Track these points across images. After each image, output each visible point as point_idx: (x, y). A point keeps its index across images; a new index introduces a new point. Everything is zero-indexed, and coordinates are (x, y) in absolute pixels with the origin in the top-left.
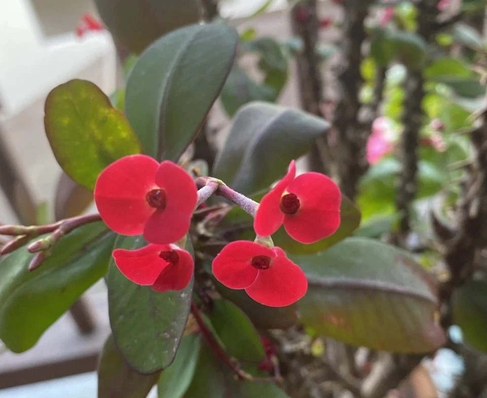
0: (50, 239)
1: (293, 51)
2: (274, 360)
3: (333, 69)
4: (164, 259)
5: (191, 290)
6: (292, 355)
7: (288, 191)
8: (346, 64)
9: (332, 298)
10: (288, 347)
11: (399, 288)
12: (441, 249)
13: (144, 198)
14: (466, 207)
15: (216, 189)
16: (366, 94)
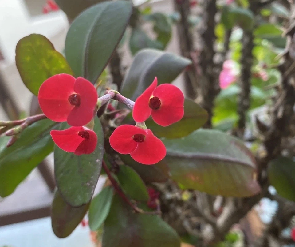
0: (19, 128)
1: (174, 21)
2: (157, 202)
3: (198, 31)
4: (81, 136)
5: (102, 157)
6: (171, 201)
7: (154, 95)
8: (205, 28)
9: (191, 165)
11: (232, 159)
12: (262, 138)
13: (68, 99)
14: (276, 112)
15: (114, 96)
16: (219, 46)
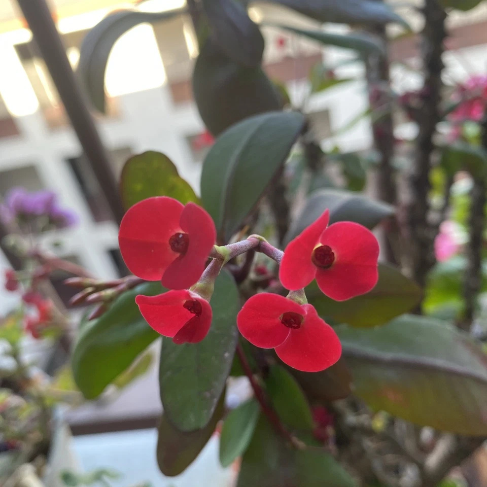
0: (112, 293)
2: (330, 431)
4: (189, 310)
6: (354, 429)
7: (322, 243)
10: (351, 419)
13: (167, 242)
16: (436, 200)
